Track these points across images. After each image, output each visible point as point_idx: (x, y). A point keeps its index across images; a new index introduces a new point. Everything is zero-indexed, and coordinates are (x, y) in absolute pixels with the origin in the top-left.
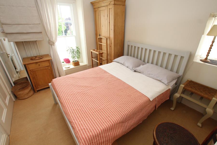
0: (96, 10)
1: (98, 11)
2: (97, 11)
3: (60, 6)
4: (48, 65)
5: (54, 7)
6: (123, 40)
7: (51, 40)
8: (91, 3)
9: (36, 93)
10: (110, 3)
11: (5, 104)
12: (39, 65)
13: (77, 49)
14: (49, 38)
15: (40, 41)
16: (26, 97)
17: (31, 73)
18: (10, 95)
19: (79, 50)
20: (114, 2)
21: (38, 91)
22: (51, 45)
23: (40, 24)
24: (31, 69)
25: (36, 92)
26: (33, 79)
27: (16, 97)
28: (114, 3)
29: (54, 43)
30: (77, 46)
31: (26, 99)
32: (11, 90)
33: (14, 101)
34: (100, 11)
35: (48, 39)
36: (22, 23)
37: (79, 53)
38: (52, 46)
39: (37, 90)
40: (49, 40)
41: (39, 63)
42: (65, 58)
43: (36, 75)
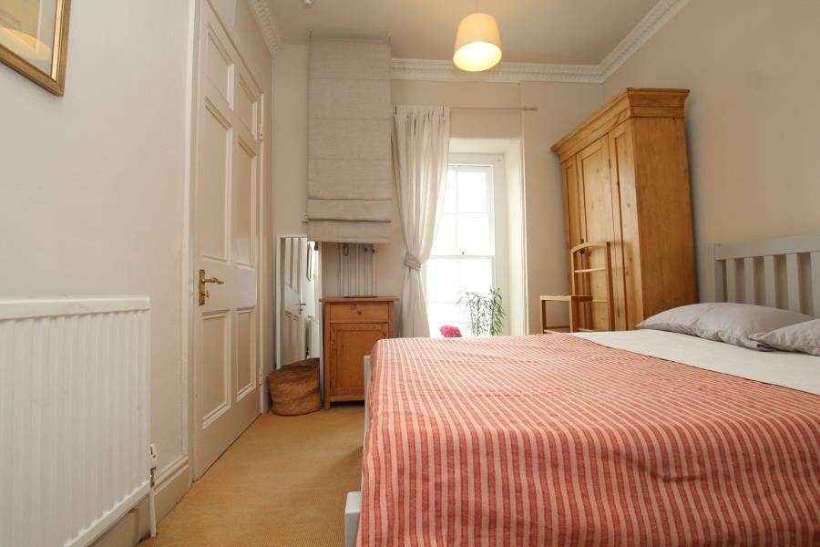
0: (569, 164)
1: (574, 167)
2: (571, 166)
3: (459, 173)
4: (385, 317)
5: (439, 169)
6: (691, 245)
7: (414, 254)
8: (552, 149)
9: (326, 410)
10: (618, 118)
11: (234, 396)
12: (360, 313)
13: (491, 297)
14: (407, 249)
15: (383, 246)
16: (295, 408)
17: (333, 334)
18: (258, 386)
19: (497, 298)
20: (631, 110)
21: (334, 405)
22: (410, 268)
23: (390, 199)
24: (334, 321)
25: (328, 405)
26: (331, 356)
27: (270, 402)
28: (633, 113)
29: (418, 264)
30: (493, 285)
31: (292, 418)
32: (266, 375)
33: (261, 414)
34: (582, 161)
35: (405, 251)
36: (351, 196)
37: (499, 311)
38: (413, 271)
39: (333, 399)
40: (407, 253)
41: (360, 307)
42: (445, 325)
43: (343, 347)
